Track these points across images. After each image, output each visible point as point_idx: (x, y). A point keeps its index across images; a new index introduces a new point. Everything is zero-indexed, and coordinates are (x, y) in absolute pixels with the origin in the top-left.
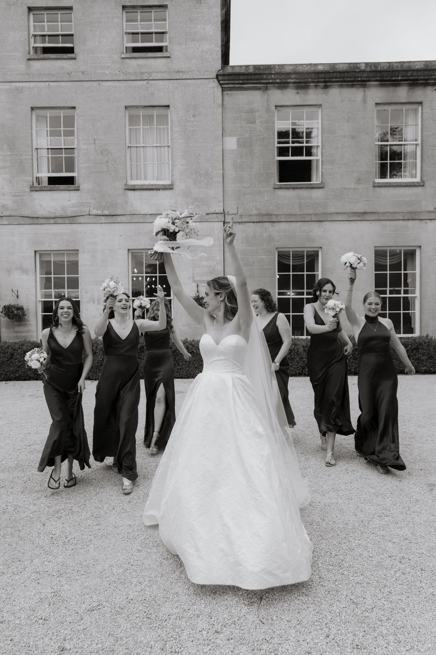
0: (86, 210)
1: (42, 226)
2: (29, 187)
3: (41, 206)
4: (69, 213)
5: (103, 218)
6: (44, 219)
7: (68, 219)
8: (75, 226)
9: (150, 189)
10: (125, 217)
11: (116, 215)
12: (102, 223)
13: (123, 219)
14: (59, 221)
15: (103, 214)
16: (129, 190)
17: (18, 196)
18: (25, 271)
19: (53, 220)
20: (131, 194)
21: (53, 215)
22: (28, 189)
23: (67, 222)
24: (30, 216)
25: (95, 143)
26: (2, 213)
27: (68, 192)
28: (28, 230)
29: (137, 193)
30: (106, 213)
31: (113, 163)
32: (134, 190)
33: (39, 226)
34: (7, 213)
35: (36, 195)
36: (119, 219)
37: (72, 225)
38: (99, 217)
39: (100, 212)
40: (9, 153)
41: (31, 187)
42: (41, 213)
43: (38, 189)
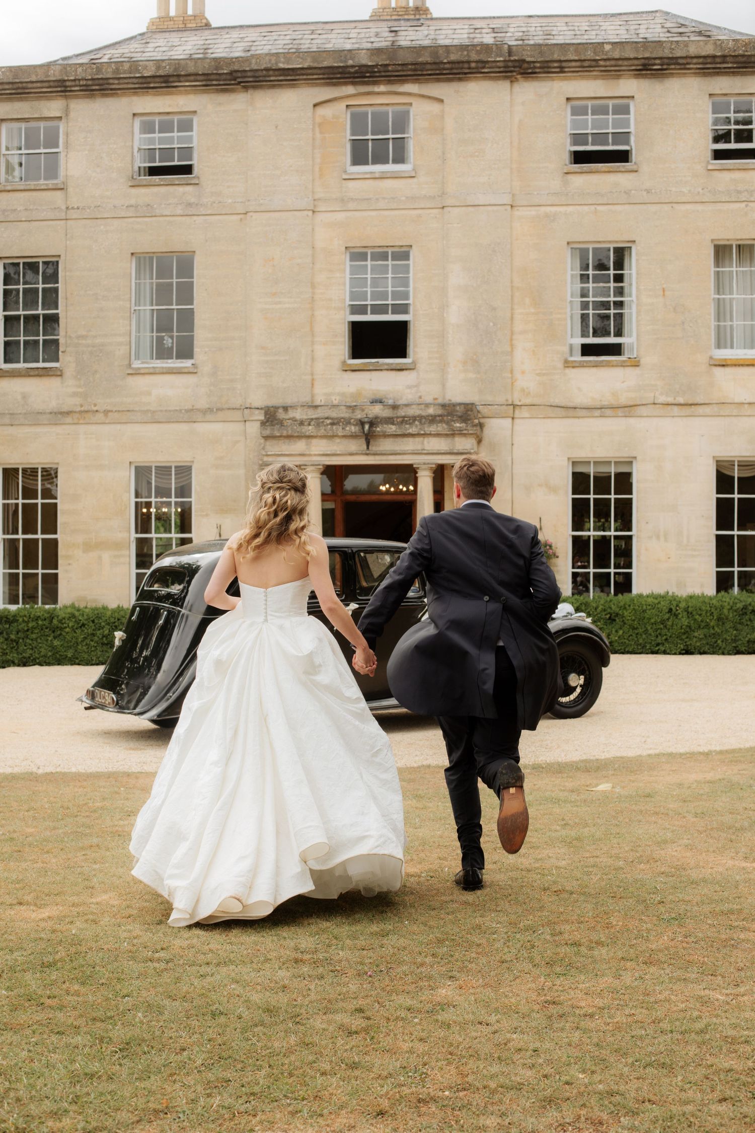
0: (649, 397)
1: (581, 420)
2: (563, 362)
3: (579, 389)
4: (623, 400)
5: (676, 408)
6: (584, 410)
7: (622, 410)
8: (631, 421)
9: (748, 365)
10: (711, 406)
11: (697, 404)
12: (673, 417)
13: (707, 410)
14: (608, 412)
15: (676, 402)
16: (716, 365)
17: (544, 374)
18: (553, 489)
19: (599, 411)
20: (719, 371)
21: (598, 404)
22: (560, 365)
23: (620, 415)
24: (563, 405)
25: (664, 295)
26: (520, 401)
27: (622, 368)
28: (559, 427)
29: (728, 370)
30: (681, 400)
31: (691, 325)
32: (723, 366)
33: (576, 420)
34: (528, 401)
35: (571, 372)
36: (700, 410)
37: (628, 419)
38: (670, 407)
39: (670, 400)
40: (533, 310)
41: (566, 361)
42: (580, 400)
43: (578, 365)
